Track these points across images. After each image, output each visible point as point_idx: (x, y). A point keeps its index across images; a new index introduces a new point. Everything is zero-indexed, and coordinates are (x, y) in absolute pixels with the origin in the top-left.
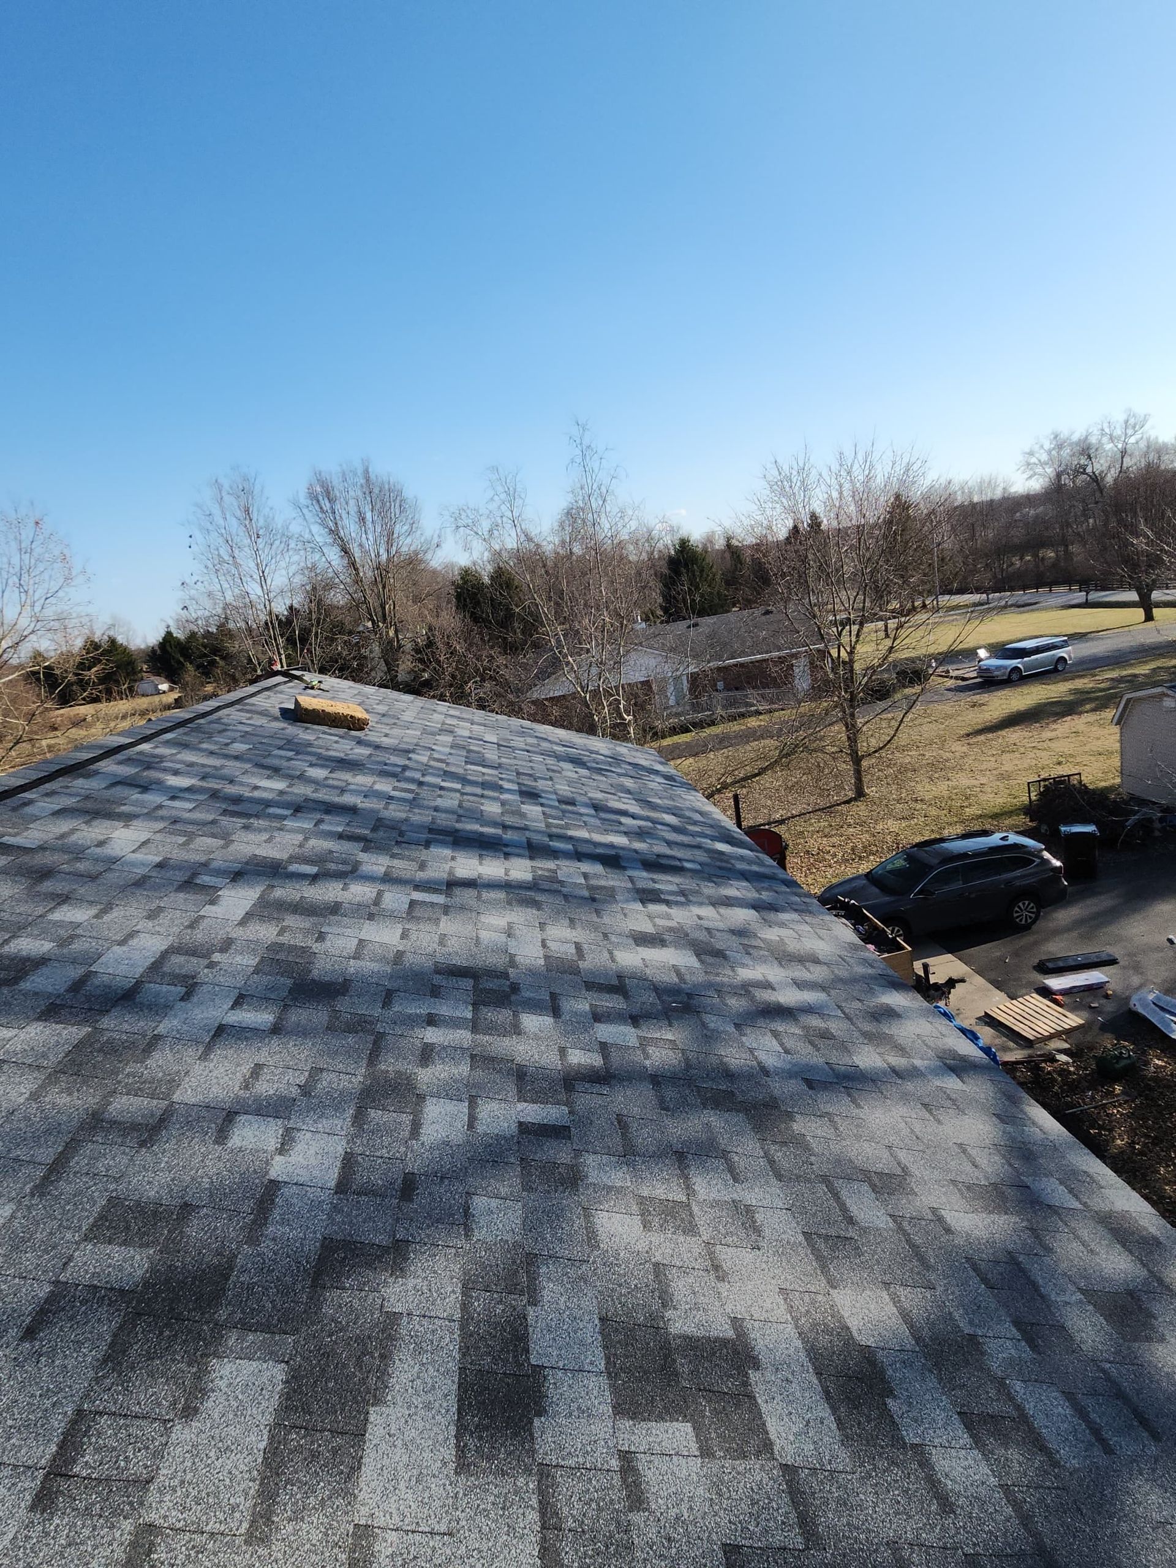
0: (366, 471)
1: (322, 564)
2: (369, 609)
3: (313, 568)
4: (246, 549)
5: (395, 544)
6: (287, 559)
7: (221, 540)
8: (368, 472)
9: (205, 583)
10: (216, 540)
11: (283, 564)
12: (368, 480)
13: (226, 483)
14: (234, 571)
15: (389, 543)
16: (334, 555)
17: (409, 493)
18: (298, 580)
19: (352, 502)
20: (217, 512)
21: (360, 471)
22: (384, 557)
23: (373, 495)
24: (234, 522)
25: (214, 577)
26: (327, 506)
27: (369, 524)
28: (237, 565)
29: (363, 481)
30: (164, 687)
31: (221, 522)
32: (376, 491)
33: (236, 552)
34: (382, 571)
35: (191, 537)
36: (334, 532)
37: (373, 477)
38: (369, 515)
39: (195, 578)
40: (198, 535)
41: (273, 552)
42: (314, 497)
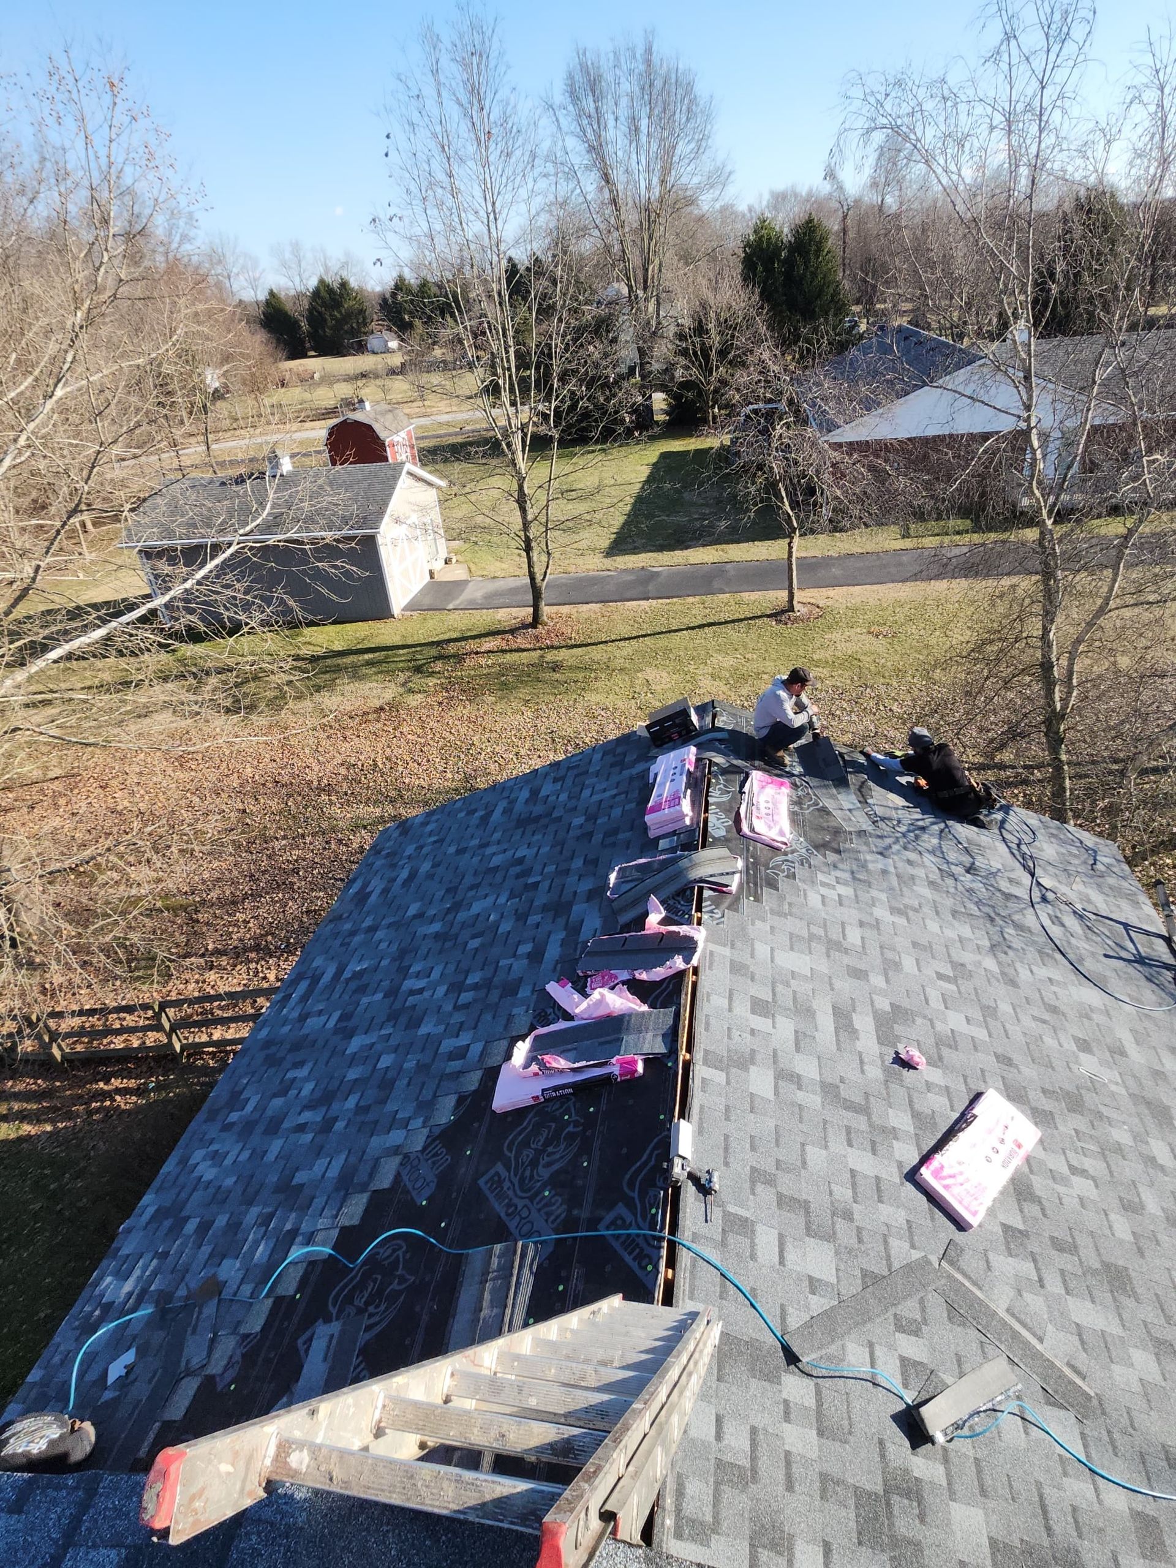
0: (649, 51)
1: (576, 199)
2: (627, 270)
3: (563, 204)
4: (471, 164)
5: (673, 173)
6: (530, 185)
7: (432, 144)
8: (651, 54)
9: (406, 220)
10: (424, 142)
11: (523, 193)
12: (649, 63)
13: (447, 36)
14: (450, 202)
15: (667, 169)
16: (590, 183)
17: (702, 89)
18: (543, 219)
19: (624, 102)
20: (429, 91)
21: (640, 51)
22: (656, 192)
23: (655, 92)
24: (453, 111)
25: (418, 209)
26: (589, 105)
27: (644, 139)
28: (454, 192)
29: (642, 67)
30: (393, 344)
31: (435, 112)
32: (658, 84)
33: (456, 169)
34: (650, 215)
35: (388, 137)
36: (597, 149)
37: (656, 59)
38: (644, 124)
39: (391, 211)
40: (399, 136)
41: (509, 171)
42: (574, 96)
